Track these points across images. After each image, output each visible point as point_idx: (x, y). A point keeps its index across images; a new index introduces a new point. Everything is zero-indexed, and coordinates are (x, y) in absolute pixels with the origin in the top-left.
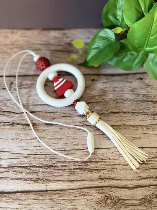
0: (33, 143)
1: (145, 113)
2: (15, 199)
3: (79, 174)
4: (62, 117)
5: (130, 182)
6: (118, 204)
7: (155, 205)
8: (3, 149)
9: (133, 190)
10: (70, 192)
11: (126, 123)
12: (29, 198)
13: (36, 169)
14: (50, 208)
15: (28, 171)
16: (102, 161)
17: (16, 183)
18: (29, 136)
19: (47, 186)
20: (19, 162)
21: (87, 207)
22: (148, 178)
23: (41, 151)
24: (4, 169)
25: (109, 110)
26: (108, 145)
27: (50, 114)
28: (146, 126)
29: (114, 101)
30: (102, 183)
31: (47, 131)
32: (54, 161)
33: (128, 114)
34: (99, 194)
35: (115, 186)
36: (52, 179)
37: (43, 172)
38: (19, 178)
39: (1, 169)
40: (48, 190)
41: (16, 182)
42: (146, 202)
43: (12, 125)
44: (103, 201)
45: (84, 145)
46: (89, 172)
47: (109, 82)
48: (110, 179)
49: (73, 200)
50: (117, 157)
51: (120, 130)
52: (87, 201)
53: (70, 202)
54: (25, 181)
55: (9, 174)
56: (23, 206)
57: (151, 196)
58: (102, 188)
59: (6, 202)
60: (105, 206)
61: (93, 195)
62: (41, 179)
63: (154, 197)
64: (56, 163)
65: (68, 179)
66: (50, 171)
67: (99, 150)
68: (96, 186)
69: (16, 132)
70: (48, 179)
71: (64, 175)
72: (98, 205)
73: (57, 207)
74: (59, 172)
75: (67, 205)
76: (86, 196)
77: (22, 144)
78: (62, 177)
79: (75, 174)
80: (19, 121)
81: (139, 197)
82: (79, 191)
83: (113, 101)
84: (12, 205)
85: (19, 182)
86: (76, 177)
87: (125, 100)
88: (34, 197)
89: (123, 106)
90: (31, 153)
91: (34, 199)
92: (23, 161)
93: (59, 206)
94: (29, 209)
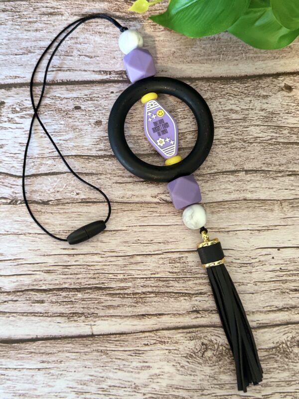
1: (290, 173)
2: (34, 353)
3: (153, 303)
4: (115, 184)
5: (251, 318)
6: (226, 358)
7: (296, 360)
8: (1, 254)
9: (255, 333)
10: (136, 336)
11: (249, 196)
12: (61, 349)
13: (69, 295)
14: (100, 366)
15: (54, 299)
16: (198, 276)
17: (32, 323)
18: (50, 227)
19: (93, 327)
20: (35, 281)
21: (167, 365)
22: (286, 310)
23: (76, 258)
24: (7, 296)
25: (214, 166)
27: (91, 177)
28: (291, 201)
29: (227, 144)
30: (197, 320)
31: (85, 215)
32: (104, 279)
33: (255, 174)
34: (191, 340)
36: (101, 313)
37: (83, 301)
38: (37, 313)
39: (2, 296)
40: (94, 334)
41: (32, 320)
42: (279, 354)
43: (13, 204)
44: (197, 353)
45: (162, 244)
46: (172, 300)
47: (216, 97)
48: (212, 311)
49: (143, 352)
51: (236, 212)
52: (169, 353)
53: (137, 355)
54: (49, 319)
55: (18, 305)
56: (50, 364)
57: (288, 343)
58: (197, 329)
59: (17, 358)
60: (202, 362)
61: (180, 341)
62: (81, 314)
63: (294, 345)
64: (107, 282)
65: (131, 312)
66: (96, 297)
67: (192, 254)
68: (186, 324)
69: (23, 218)
70: (93, 313)
71: (124, 305)
72: (188, 360)
73: (112, 365)
74: (114, 299)
75: (132, 362)
76: (167, 343)
77: (38, 245)
78: (121, 308)
81: (267, 345)
82: (153, 335)
83: (224, 144)
84: (28, 363)
85: (39, 321)
86: (147, 308)
87: (250, 141)
88: (68, 347)
89: (245, 156)
90: (57, 263)
91: (69, 352)
92: (42, 278)
93: (116, 363)
94: (61, 369)
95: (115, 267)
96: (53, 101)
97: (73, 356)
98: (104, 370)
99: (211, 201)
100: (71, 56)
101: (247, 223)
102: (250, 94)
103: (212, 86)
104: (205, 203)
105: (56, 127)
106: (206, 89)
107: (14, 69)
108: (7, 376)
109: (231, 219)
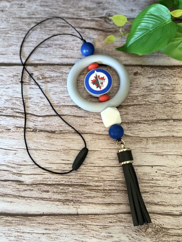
0: (60, 156)
2: (41, 223)
3: (115, 196)
4: (95, 123)
5: (176, 209)
6: (160, 233)
8: (25, 161)
9: (178, 218)
10: (104, 217)
11: (175, 134)
12: (57, 222)
13: (64, 188)
14: (81, 234)
15: (55, 190)
16: (143, 181)
18: (55, 147)
19: (78, 209)
20: (44, 178)
21: (124, 236)
23: (70, 166)
24: (27, 187)
25: (155, 116)
26: (151, 162)
27: (81, 118)
29: (162, 103)
31: (77, 141)
32: (86, 180)
33: (179, 122)
35: (158, 212)
36: (83, 201)
37: (73, 192)
38: (44, 198)
39: (24, 187)
40: (79, 213)
41: (41, 203)
43: (34, 132)
44: (142, 229)
47: (156, 77)
48: (152, 203)
49: (108, 227)
50: (162, 177)
51: (167, 144)
52: (125, 228)
53: (105, 228)
54: (52, 202)
55: (33, 193)
56: (50, 231)
59: (30, 226)
60: (145, 235)
61: (132, 221)
62: (71, 200)
64: (88, 182)
65: (102, 201)
66: (81, 190)
67: (140, 167)
69: (39, 141)
70: (78, 201)
71: (98, 196)
72: (137, 233)
73: (89, 234)
75: (101, 233)
76: (124, 222)
77: (47, 157)
78: (95, 198)
79: (111, 196)
80: (42, 127)
82: (115, 217)
83: (161, 104)
84: (37, 230)
85: (45, 203)
86: (112, 200)
87: (176, 103)
88: (63, 221)
89: (173, 111)
90: (58, 168)
91: (62, 224)
92: (49, 177)
93: (91, 233)
94: (57, 235)
95: (93, 173)
96: (61, 74)
97: (65, 226)
98: (83, 237)
99: (152, 136)
100: (73, 50)
101: (174, 151)
102: (177, 76)
103: (154, 70)
104: (148, 137)
105: (62, 89)
106: (150, 72)
107: (40, 56)
108: (23, 237)
109: (164, 148)
